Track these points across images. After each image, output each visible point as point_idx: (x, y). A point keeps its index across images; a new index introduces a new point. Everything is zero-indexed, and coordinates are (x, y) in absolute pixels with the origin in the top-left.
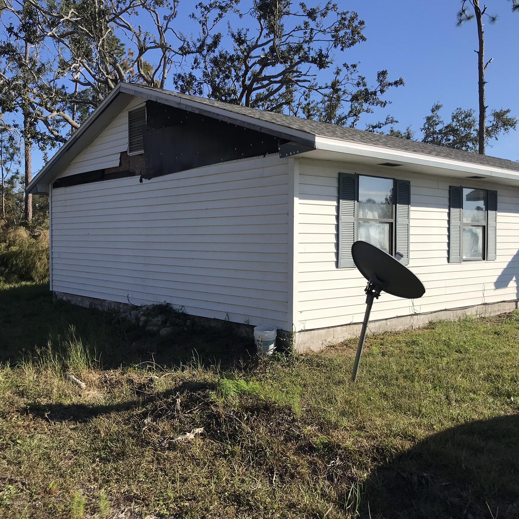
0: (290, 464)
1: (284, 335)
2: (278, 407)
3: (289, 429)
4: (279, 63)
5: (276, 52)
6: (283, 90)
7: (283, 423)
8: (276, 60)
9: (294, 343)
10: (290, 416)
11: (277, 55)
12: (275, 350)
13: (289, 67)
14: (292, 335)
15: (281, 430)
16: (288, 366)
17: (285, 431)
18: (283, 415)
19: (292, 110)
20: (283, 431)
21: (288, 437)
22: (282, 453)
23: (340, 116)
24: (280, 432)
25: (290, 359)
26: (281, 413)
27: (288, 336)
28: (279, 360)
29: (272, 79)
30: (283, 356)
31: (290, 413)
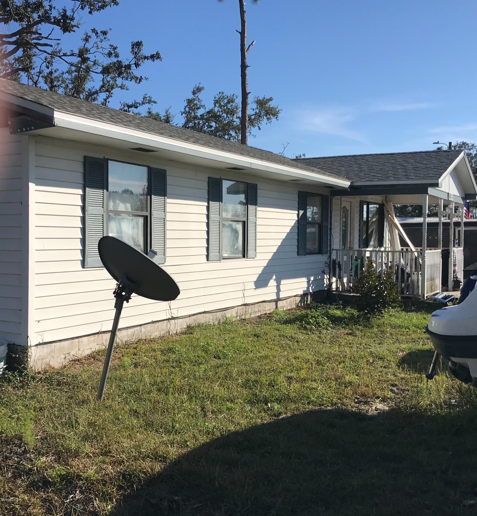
0: (19, 504)
1: (17, 350)
2: (6, 437)
3: (18, 463)
4: (12, 21)
5: (9, 7)
6: (20, 53)
7: (11, 457)
8: (10, 17)
9: (29, 359)
10: (20, 447)
11: (10, 10)
12: (6, 369)
13: (25, 26)
14: (27, 350)
15: (9, 465)
16: (22, 387)
17: (13, 466)
18: (12, 447)
19: (31, 79)
20: (12, 466)
21: (17, 473)
22: (9, 493)
23: (89, 90)
24: (7, 468)
25: (25, 379)
26: (9, 445)
27: (22, 352)
28: (10, 381)
29: (4, 39)
30: (15, 376)
31: (21, 444)
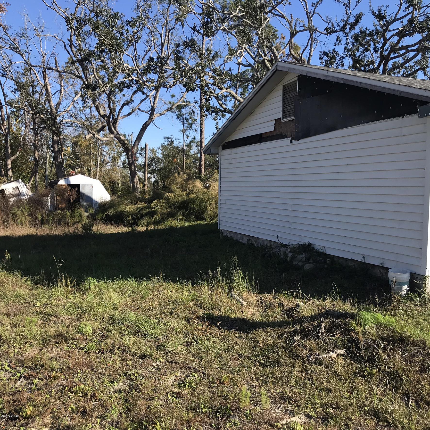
0: (425, 392)
1: (417, 278)
2: (413, 340)
3: (424, 361)
4: (417, 33)
5: (414, 24)
6: (419, 57)
7: (418, 355)
8: (415, 30)
9: (426, 286)
10: (424, 350)
11: (415, 26)
12: (408, 291)
13: (426, 36)
14: (425, 279)
15: (417, 361)
16: (421, 305)
17: (420, 362)
18: (418, 348)
19: (426, 75)
20: (418, 362)
21: (423, 368)
22: (417, 382)
24: (415, 362)
25: (423, 300)
26: (416, 346)
27: (422, 280)
28: (412, 299)
29: (409, 49)
30: (416, 296)
31: (425, 347)
